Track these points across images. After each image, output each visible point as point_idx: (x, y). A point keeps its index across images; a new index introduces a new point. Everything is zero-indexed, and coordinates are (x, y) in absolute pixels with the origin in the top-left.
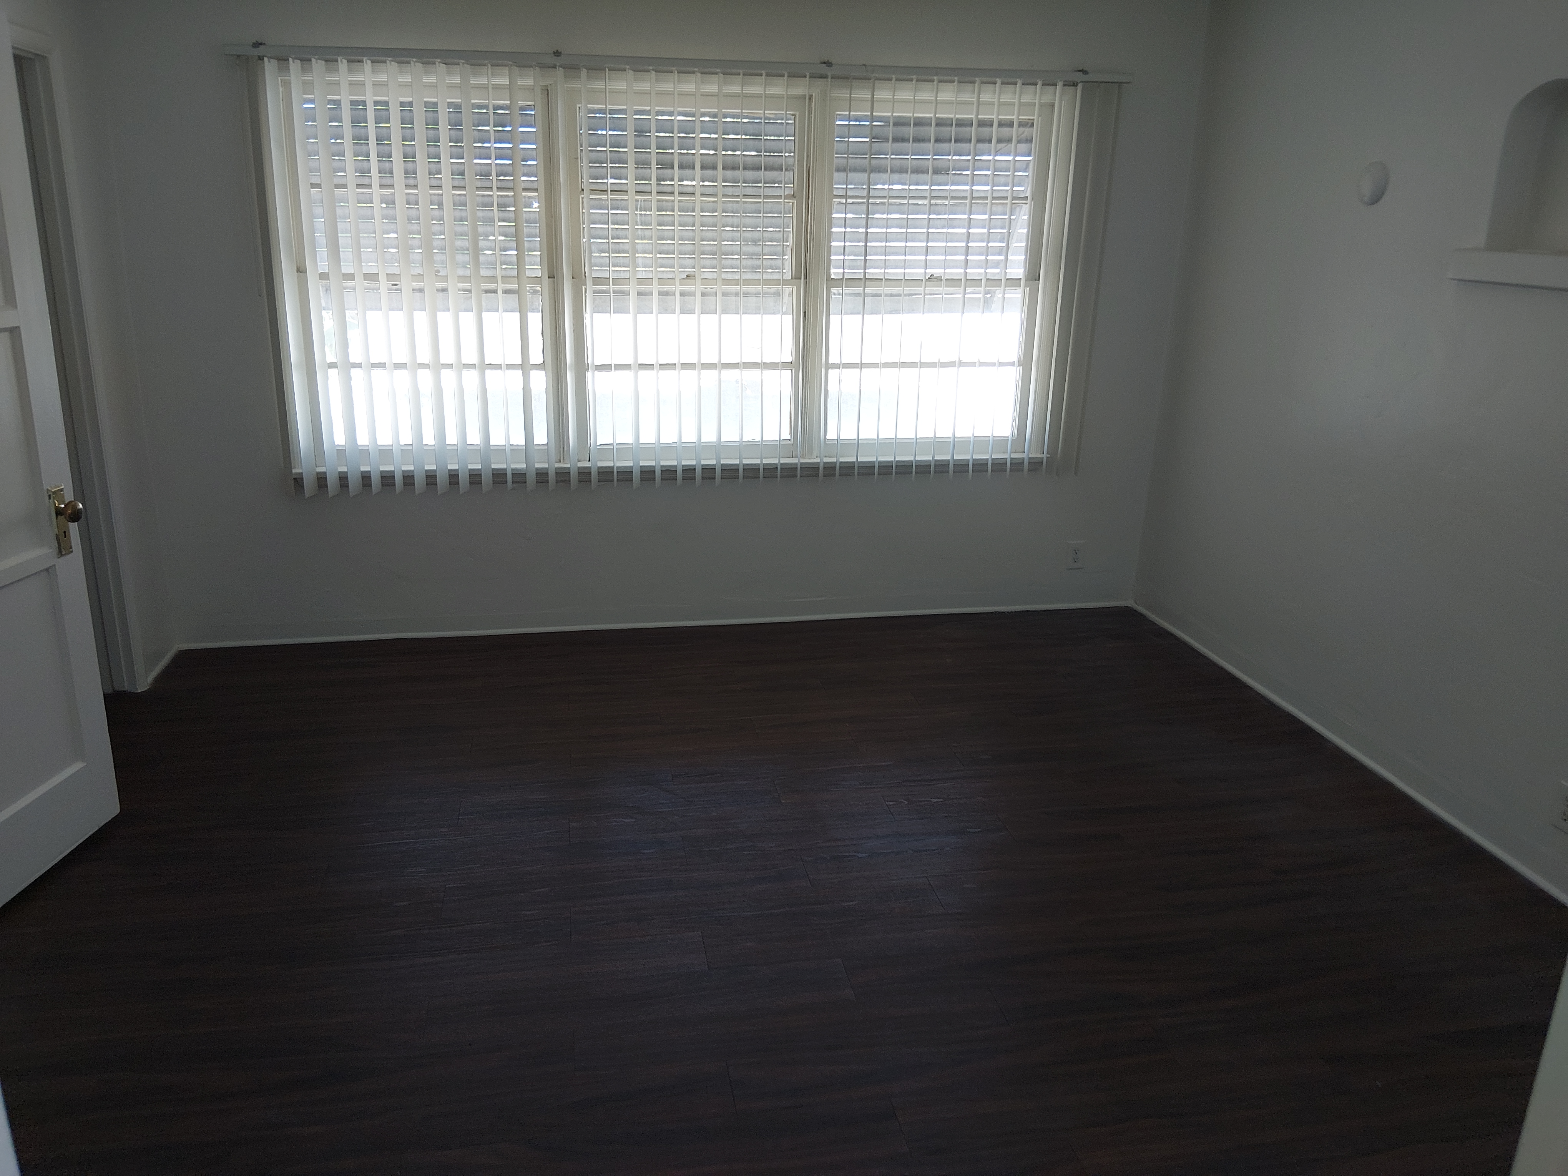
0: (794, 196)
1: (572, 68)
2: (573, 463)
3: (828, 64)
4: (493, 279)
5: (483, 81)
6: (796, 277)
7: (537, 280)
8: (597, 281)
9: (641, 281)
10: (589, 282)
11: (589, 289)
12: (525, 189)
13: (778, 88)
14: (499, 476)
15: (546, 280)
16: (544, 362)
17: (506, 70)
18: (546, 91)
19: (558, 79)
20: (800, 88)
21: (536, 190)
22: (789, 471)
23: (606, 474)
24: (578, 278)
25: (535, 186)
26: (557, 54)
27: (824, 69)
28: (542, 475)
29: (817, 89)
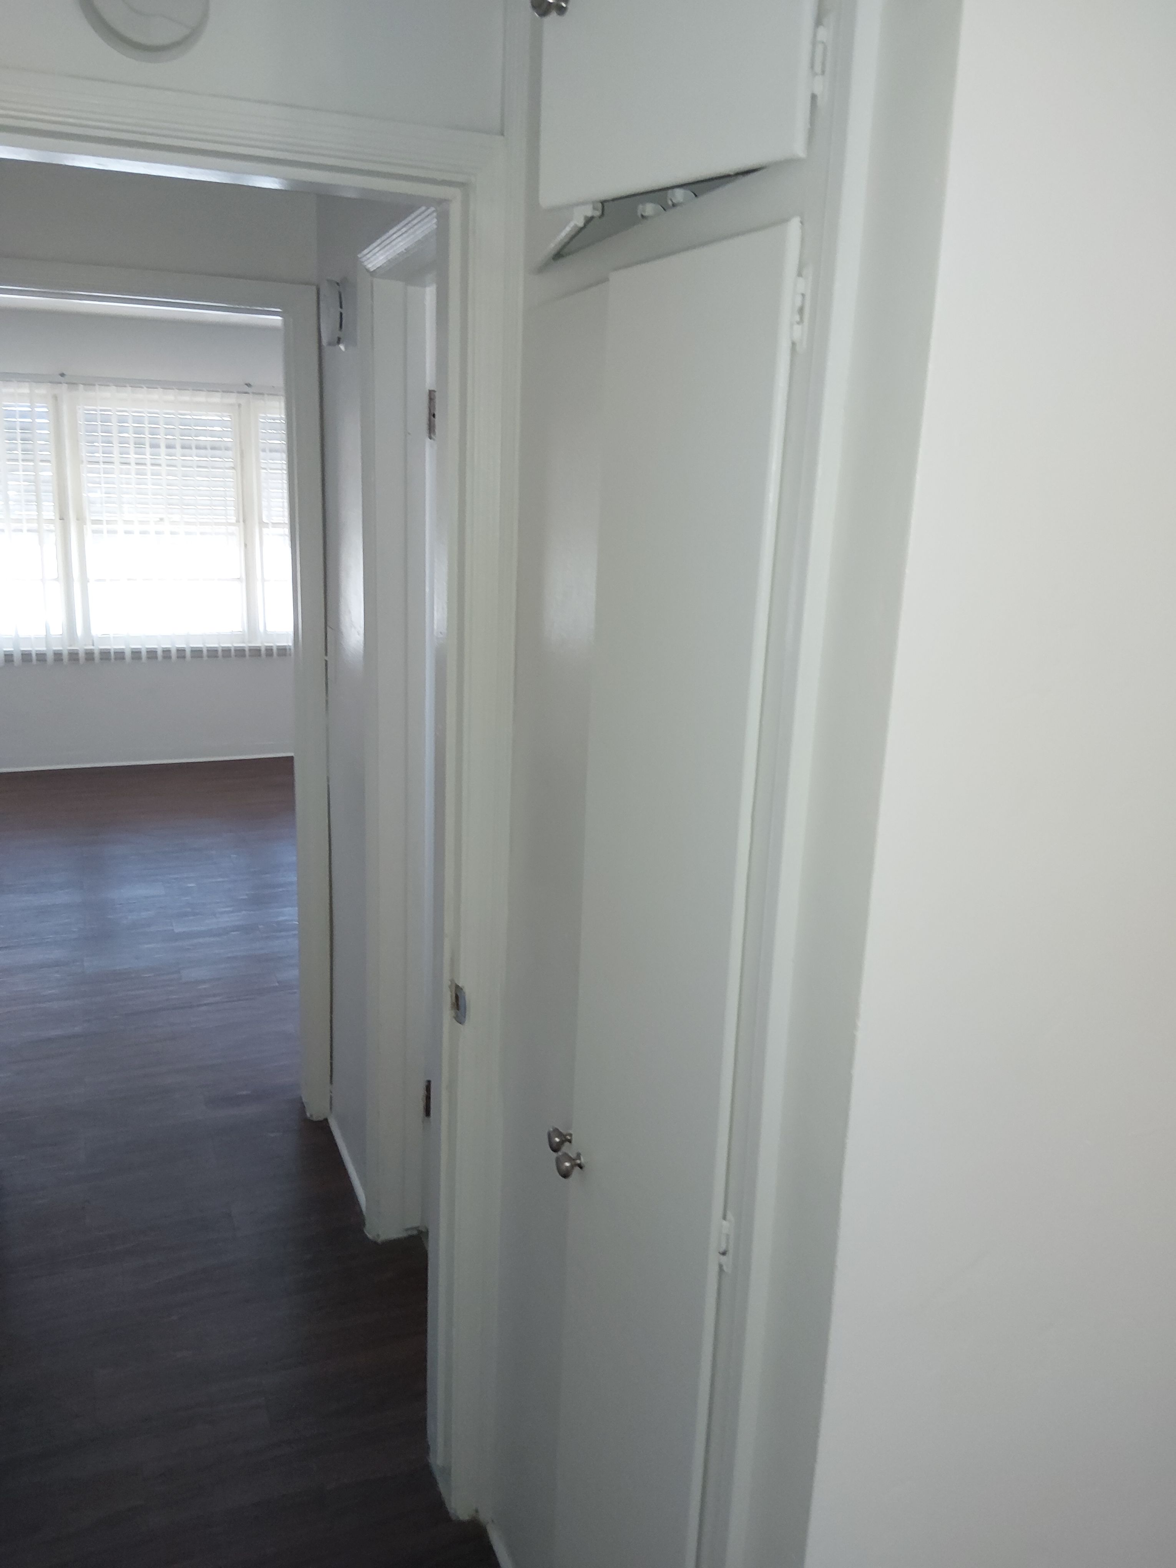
0: (233, 468)
1: (72, 384)
2: (81, 646)
3: (249, 385)
4: (19, 521)
5: (12, 390)
6: (238, 521)
7: (50, 521)
8: (95, 522)
9: (126, 522)
10: (88, 522)
11: (89, 528)
12: (42, 461)
13: (216, 398)
14: (26, 657)
15: (58, 522)
16: (58, 577)
17: (27, 384)
18: (55, 397)
19: (63, 390)
20: (232, 399)
21: (49, 461)
22: (240, 652)
23: (105, 655)
24: (81, 519)
25: (48, 458)
26: (62, 375)
27: (247, 389)
28: (58, 655)
29: (243, 399)
